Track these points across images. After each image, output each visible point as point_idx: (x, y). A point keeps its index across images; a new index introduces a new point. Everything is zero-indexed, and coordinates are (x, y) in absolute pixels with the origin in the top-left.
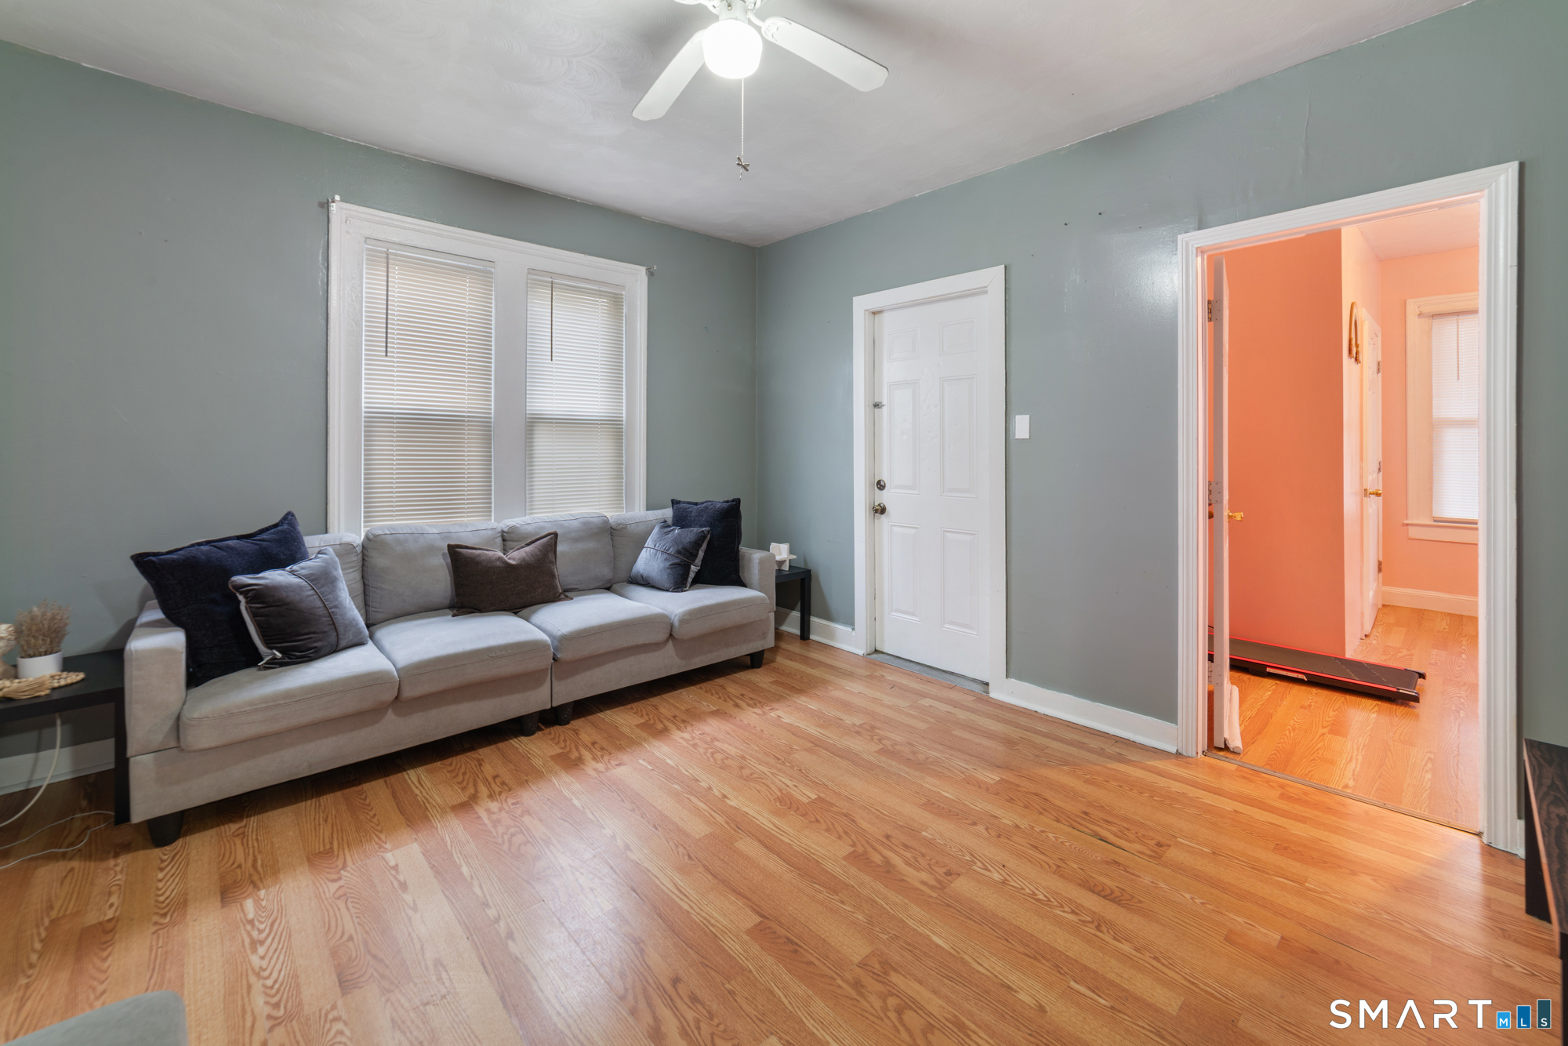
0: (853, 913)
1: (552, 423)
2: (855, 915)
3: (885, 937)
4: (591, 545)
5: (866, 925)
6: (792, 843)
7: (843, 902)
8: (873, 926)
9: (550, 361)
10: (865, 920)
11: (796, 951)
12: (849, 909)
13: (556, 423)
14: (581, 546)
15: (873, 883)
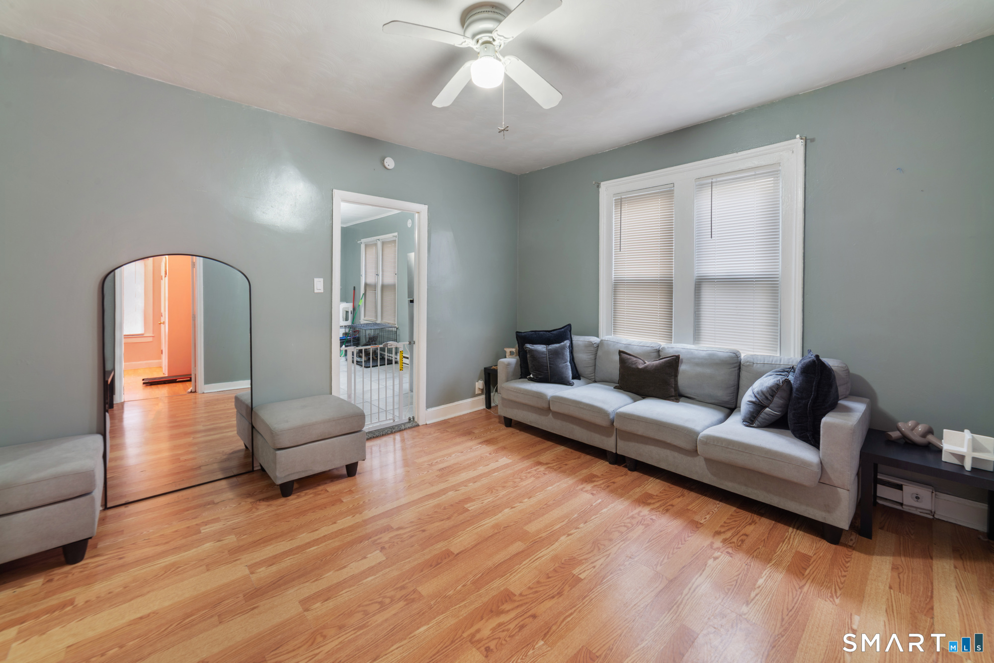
0: (455, 590)
1: (714, 282)
2: (453, 590)
3: (432, 603)
4: (708, 371)
5: (444, 595)
6: (521, 565)
7: (464, 586)
8: (442, 598)
9: (710, 239)
10: (447, 595)
11: (431, 566)
12: (458, 588)
13: (717, 282)
14: (699, 370)
15: (480, 602)
